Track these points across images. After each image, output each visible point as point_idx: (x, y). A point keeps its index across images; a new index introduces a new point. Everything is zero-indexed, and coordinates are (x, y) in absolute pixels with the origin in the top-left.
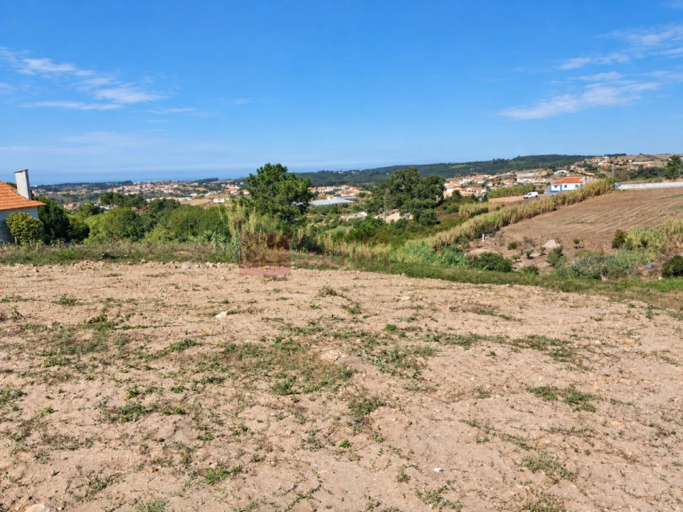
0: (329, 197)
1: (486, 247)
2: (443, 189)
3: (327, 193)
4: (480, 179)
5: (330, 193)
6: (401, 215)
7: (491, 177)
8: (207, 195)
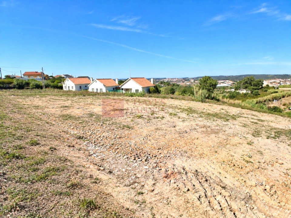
0: (222, 84)
1: (275, 104)
2: (263, 84)
3: (221, 82)
4: (278, 81)
5: (223, 83)
6: (247, 91)
7: (282, 80)
8: (185, 82)
